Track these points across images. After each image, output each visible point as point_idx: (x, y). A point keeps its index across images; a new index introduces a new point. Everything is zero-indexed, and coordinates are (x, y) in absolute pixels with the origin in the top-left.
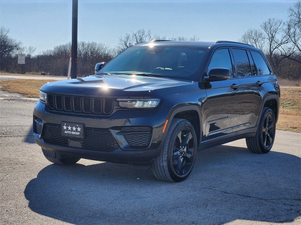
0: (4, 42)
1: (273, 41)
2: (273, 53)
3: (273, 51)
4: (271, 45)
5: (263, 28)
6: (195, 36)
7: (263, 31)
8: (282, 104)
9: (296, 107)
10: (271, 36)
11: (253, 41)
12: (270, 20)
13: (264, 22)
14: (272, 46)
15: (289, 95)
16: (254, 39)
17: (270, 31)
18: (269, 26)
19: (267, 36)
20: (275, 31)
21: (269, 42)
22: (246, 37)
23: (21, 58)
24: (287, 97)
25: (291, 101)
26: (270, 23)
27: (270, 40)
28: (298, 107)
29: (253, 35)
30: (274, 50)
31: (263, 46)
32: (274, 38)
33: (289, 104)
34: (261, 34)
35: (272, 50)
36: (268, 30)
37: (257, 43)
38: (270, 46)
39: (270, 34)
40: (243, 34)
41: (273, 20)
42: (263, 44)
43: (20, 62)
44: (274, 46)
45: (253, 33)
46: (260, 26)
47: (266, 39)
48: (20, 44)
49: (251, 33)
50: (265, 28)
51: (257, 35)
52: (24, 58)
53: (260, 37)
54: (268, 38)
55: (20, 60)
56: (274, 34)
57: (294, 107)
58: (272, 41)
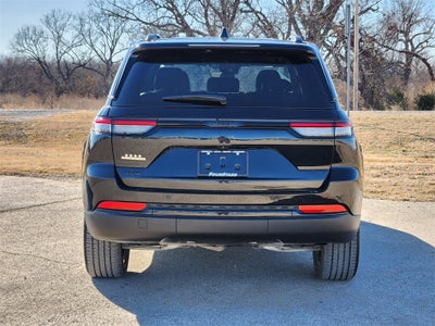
2: (61, 60)
5: (44, 23)
7: (45, 28)
10: (57, 36)
12: (54, 12)
13: (45, 15)
14: (59, 50)
16: (33, 39)
17: (54, 28)
20: (62, 28)
21: (55, 45)
26: (54, 17)
27: (55, 42)
29: (31, 34)
30: (62, 55)
31: (45, 49)
32: (61, 39)
34: (42, 32)
36: (52, 25)
38: (56, 49)
39: (55, 33)
41: (58, 12)
44: (62, 50)
45: (31, 31)
49: (27, 30)
54: (53, 38)
56: (61, 32)
58: (58, 43)
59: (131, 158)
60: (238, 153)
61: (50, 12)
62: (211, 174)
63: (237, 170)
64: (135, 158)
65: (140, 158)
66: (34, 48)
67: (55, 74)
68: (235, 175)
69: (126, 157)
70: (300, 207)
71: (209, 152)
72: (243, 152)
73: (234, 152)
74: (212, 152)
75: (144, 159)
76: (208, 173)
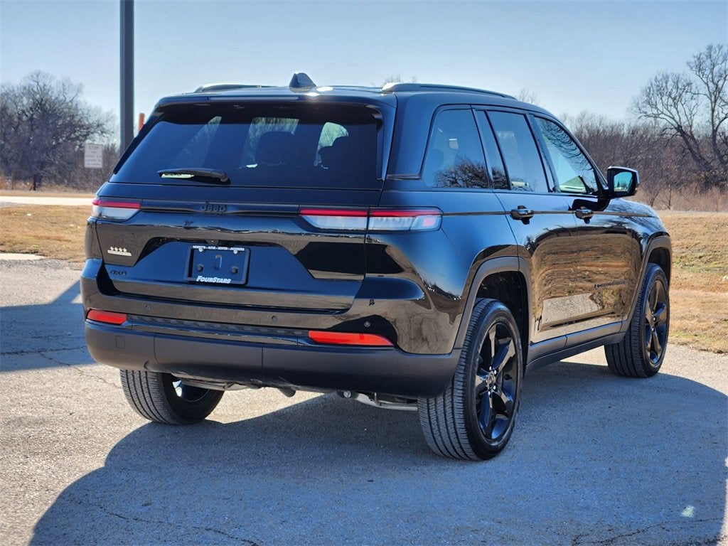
0: (70, 116)
1: (719, 101)
2: (719, 130)
3: (719, 124)
4: (713, 111)
5: (694, 69)
6: (526, 93)
7: (693, 77)
8: (682, 260)
9: (716, 266)
10: (715, 89)
11: (671, 101)
12: (710, 48)
13: (695, 55)
14: (716, 113)
15: (704, 234)
16: (673, 96)
17: (710, 76)
18: (708, 62)
19: (704, 90)
20: (724, 76)
21: (710, 105)
22: (652, 92)
23: (92, 154)
24: (698, 241)
25: (706, 250)
26: (710, 58)
27: (711, 99)
28: (720, 265)
29: (670, 88)
30: (721, 122)
31: (694, 112)
32: (721, 95)
33: (700, 257)
34: (689, 84)
35: (717, 122)
36: (707, 72)
37: (680, 107)
38: (710, 112)
39: (711, 85)
40: (646, 84)
41: (717, 50)
42: (695, 109)
43: (90, 163)
44: (720, 113)
45: (670, 83)
46: (686, 64)
47: (701, 96)
48: (110, 120)
49: (663, 81)
50: (700, 68)
51: (680, 87)
52: (100, 152)
53: (687, 92)
54: (707, 93)
55: (90, 158)
56: (720, 83)
57: (711, 265)
58: (715, 101)
59: (116, 252)
60: (235, 250)
61: (704, 50)
62: (200, 278)
63: (233, 274)
64: (120, 252)
65: (126, 253)
66: (673, 111)
67: (708, 153)
68: (228, 281)
69: (112, 251)
70: (311, 334)
71: (201, 248)
72: (243, 249)
73: (232, 249)
74: (205, 247)
75: (129, 254)
76: (197, 277)
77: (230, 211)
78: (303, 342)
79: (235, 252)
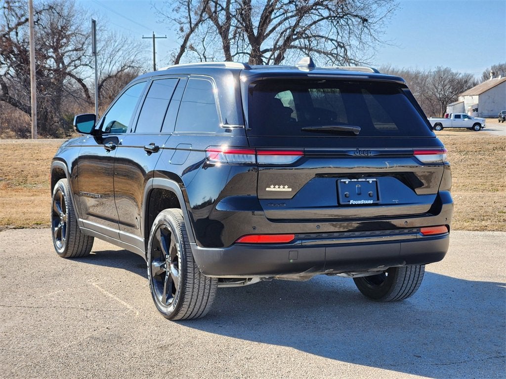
59: (277, 189)
60: (371, 180)
62: (352, 202)
63: (370, 197)
64: (281, 189)
65: (287, 189)
68: (371, 202)
69: (271, 188)
70: (422, 230)
71: (347, 181)
72: (375, 180)
73: (368, 180)
74: (349, 180)
75: (290, 190)
76: (350, 201)
77: (372, 155)
78: (419, 236)
79: (371, 182)
